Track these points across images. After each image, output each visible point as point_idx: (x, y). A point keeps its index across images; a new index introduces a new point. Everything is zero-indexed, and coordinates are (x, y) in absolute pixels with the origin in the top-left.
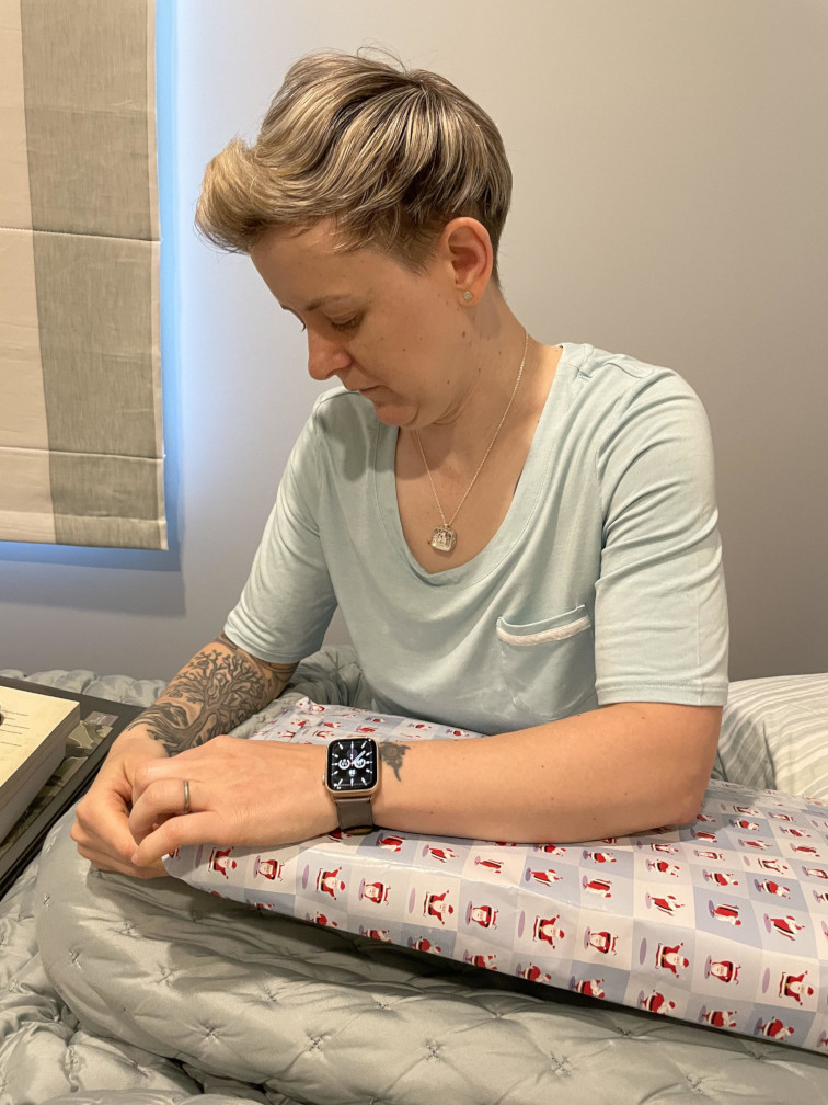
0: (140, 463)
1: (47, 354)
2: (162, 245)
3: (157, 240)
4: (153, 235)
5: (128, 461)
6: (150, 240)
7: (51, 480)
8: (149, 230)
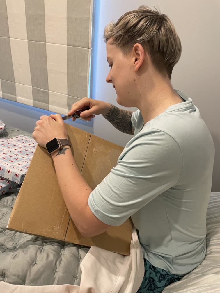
7: (68, 102)
8: (89, 46)
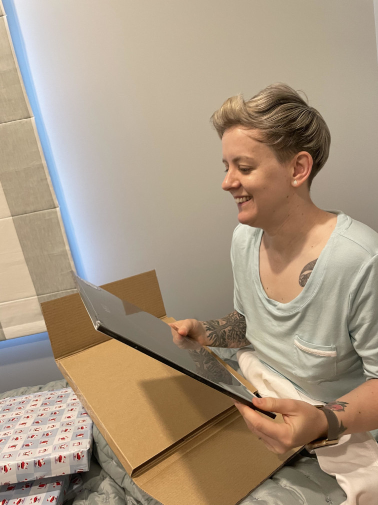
1: (27, 260)
2: (60, 208)
3: (58, 207)
6: (55, 208)
8: (54, 204)
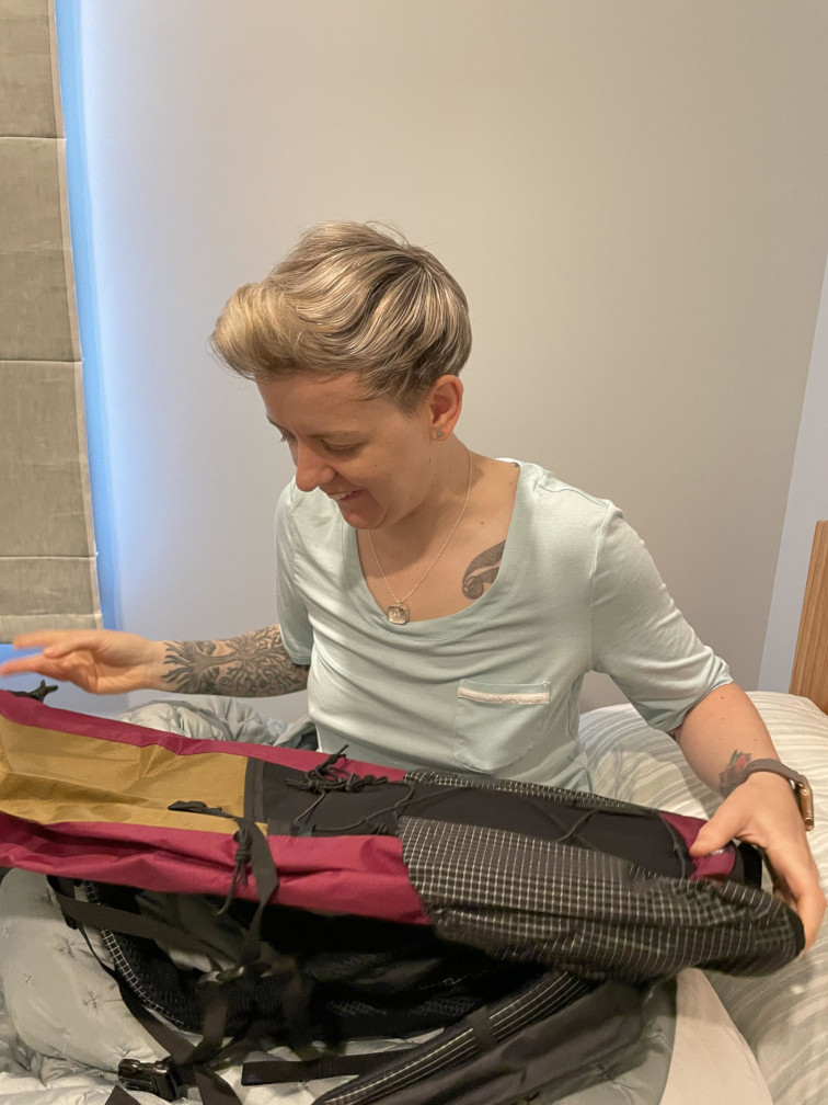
0: (75, 563)
2: (83, 365)
3: (79, 360)
4: (76, 357)
5: (63, 562)
6: (73, 361)
8: (71, 353)
